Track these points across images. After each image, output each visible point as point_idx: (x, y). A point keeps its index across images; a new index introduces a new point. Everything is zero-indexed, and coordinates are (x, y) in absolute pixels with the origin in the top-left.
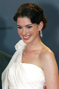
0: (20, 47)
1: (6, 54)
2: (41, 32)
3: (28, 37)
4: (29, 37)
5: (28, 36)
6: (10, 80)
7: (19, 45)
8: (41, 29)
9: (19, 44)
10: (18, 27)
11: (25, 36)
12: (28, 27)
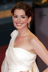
0: (14, 35)
4: (21, 24)
12: (22, 17)
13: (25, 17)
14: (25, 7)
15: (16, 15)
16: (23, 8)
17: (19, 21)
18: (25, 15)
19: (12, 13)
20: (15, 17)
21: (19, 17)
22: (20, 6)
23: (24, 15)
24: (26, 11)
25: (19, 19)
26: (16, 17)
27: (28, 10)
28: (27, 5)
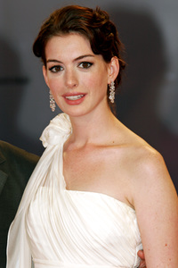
0: (56, 137)
1: (22, 151)
6: (35, 239)
7: (51, 132)
8: (113, 80)
9: (52, 128)
10: (51, 69)
11: (74, 95)
12: (81, 66)
13: (91, 64)
14: (84, 23)
15: (54, 61)
16: (77, 29)
17: (70, 82)
18: (92, 53)
19: (38, 56)
20: (54, 70)
21: (70, 67)
22: (64, 23)
23: (86, 56)
24: (92, 36)
25: (70, 75)
26: (58, 68)
27: (98, 30)
28: (91, 11)
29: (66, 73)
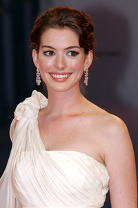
2: (87, 74)
3: (64, 76)
4: (66, 76)
5: (65, 74)
10: (45, 53)
11: (60, 74)
12: (70, 54)
13: (77, 53)
15: (49, 47)
17: (60, 66)
18: (78, 46)
20: (48, 54)
21: (60, 53)
23: (74, 47)
24: (81, 33)
25: (60, 59)
26: (52, 53)
27: (85, 29)
29: (57, 57)
